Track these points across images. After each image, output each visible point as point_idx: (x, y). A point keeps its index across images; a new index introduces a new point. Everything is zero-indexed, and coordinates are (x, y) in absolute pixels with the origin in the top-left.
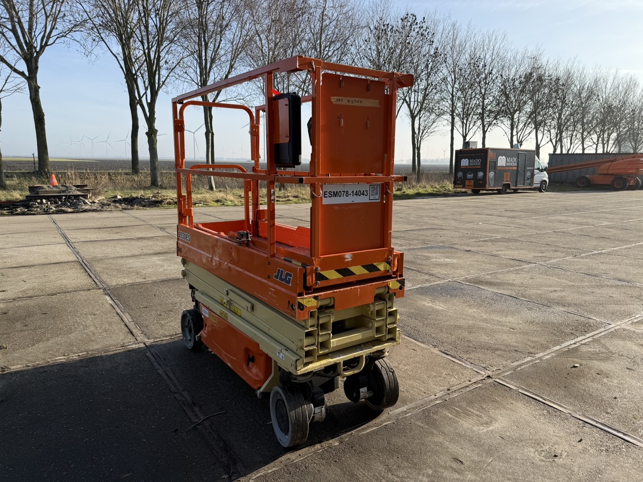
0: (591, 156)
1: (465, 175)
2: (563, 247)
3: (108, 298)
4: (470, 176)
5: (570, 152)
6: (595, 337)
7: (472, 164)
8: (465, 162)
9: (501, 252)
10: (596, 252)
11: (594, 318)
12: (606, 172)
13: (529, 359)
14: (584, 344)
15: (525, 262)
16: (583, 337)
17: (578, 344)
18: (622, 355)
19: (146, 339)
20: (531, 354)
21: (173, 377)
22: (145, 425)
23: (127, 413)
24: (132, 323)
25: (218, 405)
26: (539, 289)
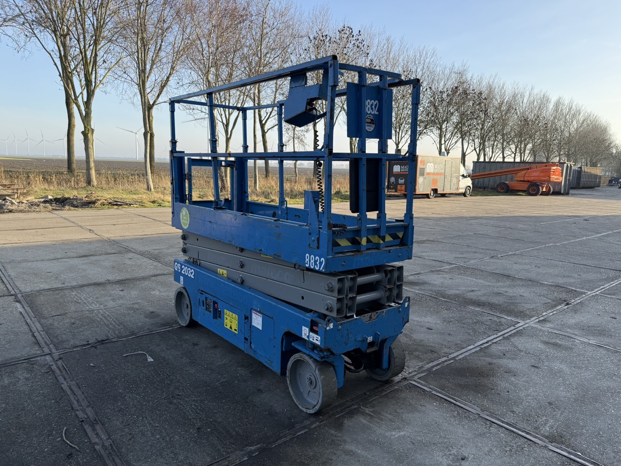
0: (509, 164)
1: (397, 180)
2: (482, 249)
3: (18, 305)
4: (402, 181)
5: (492, 160)
6: (505, 336)
7: (403, 170)
8: (396, 168)
9: (425, 254)
10: (511, 253)
11: (506, 317)
12: (522, 179)
13: (443, 359)
14: (495, 343)
15: (447, 263)
16: (495, 336)
17: (490, 343)
18: (529, 352)
19: (54, 351)
20: (447, 355)
21: (79, 393)
22: (37, 449)
23: (18, 435)
24: (41, 332)
25: (123, 422)
26: (458, 290)
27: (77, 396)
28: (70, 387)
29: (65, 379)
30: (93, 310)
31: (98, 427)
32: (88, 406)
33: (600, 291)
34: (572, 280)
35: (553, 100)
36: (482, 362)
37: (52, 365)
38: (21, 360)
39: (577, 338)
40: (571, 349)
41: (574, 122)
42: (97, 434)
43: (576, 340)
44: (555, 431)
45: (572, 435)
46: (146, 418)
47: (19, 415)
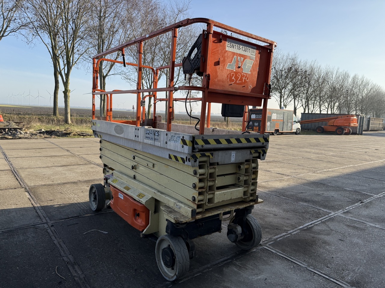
0: (324, 115)
1: (253, 124)
2: (308, 167)
3: (27, 194)
4: (256, 124)
5: (313, 113)
6: (323, 221)
7: (258, 118)
8: (253, 116)
9: (272, 169)
10: (326, 170)
11: (323, 209)
12: (333, 125)
13: (284, 234)
14: (316, 225)
15: (286, 175)
16: (316, 221)
17: (313, 225)
18: (338, 232)
19: (49, 221)
20: (286, 231)
21: (64, 246)
22: (41, 278)
23: (30, 270)
24: (41, 210)
25: (91, 264)
26: (292, 192)
27: (63, 248)
28: (59, 243)
29: (56, 238)
30: (71, 198)
31: (76, 267)
32: (70, 255)
33: (382, 195)
34: (365, 188)
35: (352, 76)
36: (308, 236)
37: (48, 230)
38: (30, 226)
39: (368, 223)
40: (364, 230)
41: (365, 90)
42: (76, 271)
43: (367, 225)
44: (354, 280)
45: (365, 283)
46: (105, 263)
47: (30, 258)
